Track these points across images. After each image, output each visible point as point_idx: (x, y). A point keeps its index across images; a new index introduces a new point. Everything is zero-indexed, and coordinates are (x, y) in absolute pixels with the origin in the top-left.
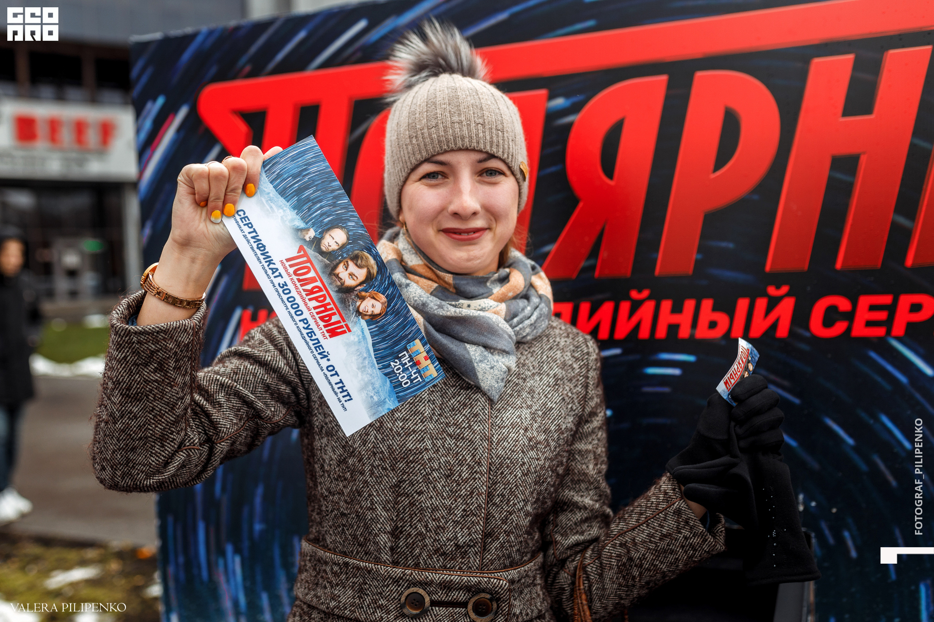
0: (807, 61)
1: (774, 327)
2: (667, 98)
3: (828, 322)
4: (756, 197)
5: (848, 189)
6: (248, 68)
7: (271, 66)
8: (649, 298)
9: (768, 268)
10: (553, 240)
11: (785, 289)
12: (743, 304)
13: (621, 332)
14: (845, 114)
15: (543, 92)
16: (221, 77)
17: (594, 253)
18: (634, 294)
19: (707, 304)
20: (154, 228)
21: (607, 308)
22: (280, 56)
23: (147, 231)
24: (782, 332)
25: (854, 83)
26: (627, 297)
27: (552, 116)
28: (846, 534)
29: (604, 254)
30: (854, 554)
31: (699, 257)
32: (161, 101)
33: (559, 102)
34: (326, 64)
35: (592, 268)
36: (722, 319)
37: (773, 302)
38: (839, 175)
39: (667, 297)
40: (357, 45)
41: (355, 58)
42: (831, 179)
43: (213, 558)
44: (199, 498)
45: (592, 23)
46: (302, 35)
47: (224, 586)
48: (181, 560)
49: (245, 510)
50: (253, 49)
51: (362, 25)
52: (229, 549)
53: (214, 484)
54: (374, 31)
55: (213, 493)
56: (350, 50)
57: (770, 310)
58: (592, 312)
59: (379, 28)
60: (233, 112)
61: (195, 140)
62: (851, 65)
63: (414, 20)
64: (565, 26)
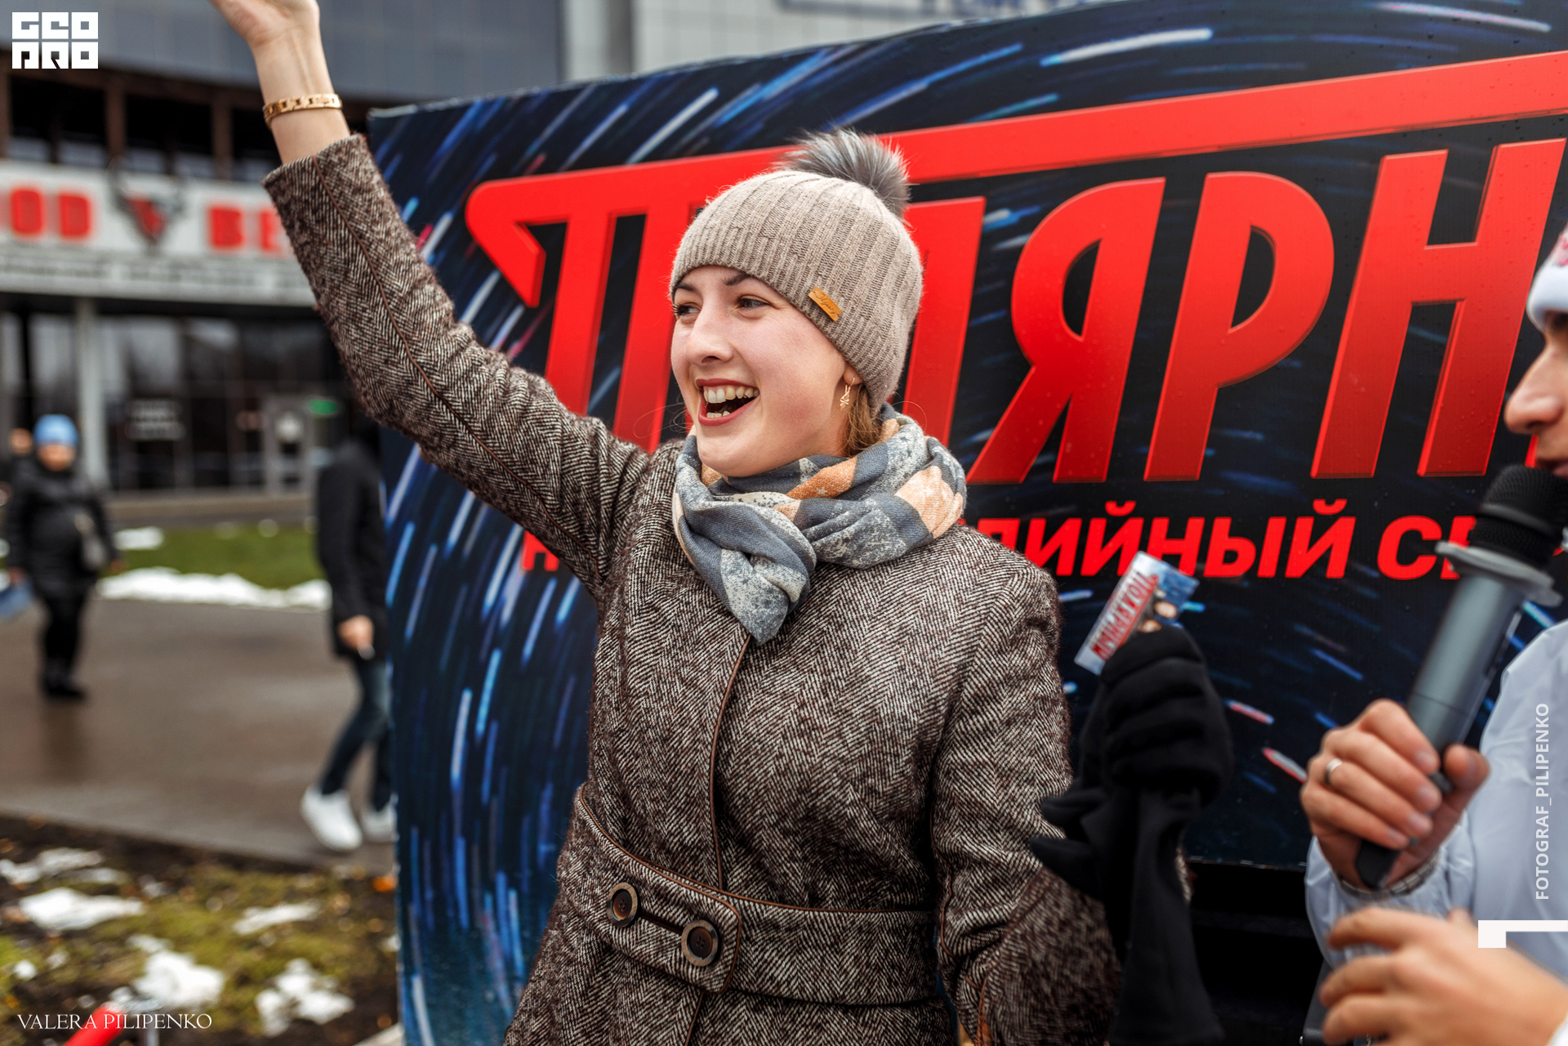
0: (1375, 159)
1: (1323, 561)
2: (1164, 211)
3: (1406, 555)
4: (1296, 364)
5: (1437, 354)
6: (541, 158)
7: (575, 156)
8: (1134, 514)
9: (1314, 472)
10: (992, 422)
11: (1340, 505)
12: (1276, 526)
14: (1433, 240)
15: (979, 200)
16: (502, 171)
17: (1052, 444)
18: (1111, 508)
19: (1222, 525)
21: (1071, 527)
22: (588, 142)
24: (1336, 569)
25: (1445, 191)
26: (1102, 513)
27: (990, 237)
29: (1067, 446)
31: (1210, 452)
32: (412, 205)
33: (1002, 216)
34: (655, 155)
35: (1050, 467)
36: (1245, 548)
37: (1322, 525)
38: (1423, 333)
39: (1161, 515)
40: (702, 126)
41: (697, 147)
42: (1410, 337)
43: (476, 893)
44: (457, 803)
45: (1050, 98)
46: (621, 110)
47: (492, 936)
48: (429, 895)
49: (526, 823)
50: (549, 131)
51: (710, 95)
52: (501, 880)
53: (479, 782)
54: (727, 107)
55: (478, 796)
56: (692, 134)
57: (1315, 536)
58: (1049, 534)
59: (734, 102)
60: (519, 224)
61: (461, 264)
62: (1441, 166)
63: (786, 91)
64: (1012, 102)
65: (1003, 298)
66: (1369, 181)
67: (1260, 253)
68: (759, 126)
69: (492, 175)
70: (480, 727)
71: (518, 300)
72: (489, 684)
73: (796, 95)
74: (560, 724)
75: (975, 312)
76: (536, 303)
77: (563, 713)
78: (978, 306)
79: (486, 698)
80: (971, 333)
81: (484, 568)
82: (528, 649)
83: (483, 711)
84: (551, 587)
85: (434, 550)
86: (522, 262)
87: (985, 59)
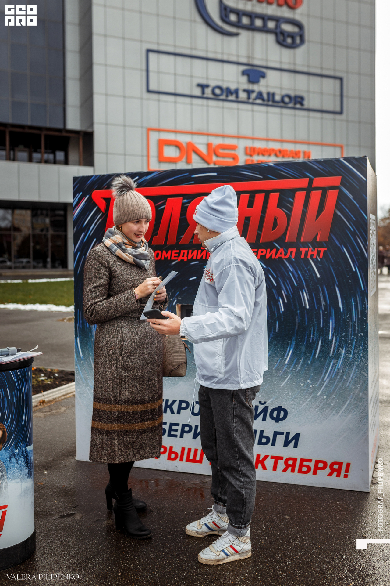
5: (248, 224)
6: (106, 186)
10: (183, 234)
13: (198, 258)
14: (248, 207)
15: (181, 198)
16: (99, 188)
20: (77, 228)
21: (196, 251)
23: (75, 229)
25: (249, 200)
26: (200, 249)
27: (183, 204)
32: (81, 193)
33: (185, 201)
35: (192, 241)
38: (246, 221)
45: (193, 182)
47: (94, 328)
48: (81, 322)
50: (108, 182)
51: (138, 177)
54: (140, 180)
58: (192, 252)
59: (142, 179)
60: (102, 198)
61: (90, 205)
62: (248, 197)
63: (150, 178)
64: (186, 182)
65: (185, 214)
68: (145, 183)
69: (96, 189)
71: (101, 212)
73: (152, 179)
75: (181, 216)
76: (105, 212)
78: (181, 215)
80: (180, 219)
85: (83, 257)
86: (102, 204)
87: (183, 175)
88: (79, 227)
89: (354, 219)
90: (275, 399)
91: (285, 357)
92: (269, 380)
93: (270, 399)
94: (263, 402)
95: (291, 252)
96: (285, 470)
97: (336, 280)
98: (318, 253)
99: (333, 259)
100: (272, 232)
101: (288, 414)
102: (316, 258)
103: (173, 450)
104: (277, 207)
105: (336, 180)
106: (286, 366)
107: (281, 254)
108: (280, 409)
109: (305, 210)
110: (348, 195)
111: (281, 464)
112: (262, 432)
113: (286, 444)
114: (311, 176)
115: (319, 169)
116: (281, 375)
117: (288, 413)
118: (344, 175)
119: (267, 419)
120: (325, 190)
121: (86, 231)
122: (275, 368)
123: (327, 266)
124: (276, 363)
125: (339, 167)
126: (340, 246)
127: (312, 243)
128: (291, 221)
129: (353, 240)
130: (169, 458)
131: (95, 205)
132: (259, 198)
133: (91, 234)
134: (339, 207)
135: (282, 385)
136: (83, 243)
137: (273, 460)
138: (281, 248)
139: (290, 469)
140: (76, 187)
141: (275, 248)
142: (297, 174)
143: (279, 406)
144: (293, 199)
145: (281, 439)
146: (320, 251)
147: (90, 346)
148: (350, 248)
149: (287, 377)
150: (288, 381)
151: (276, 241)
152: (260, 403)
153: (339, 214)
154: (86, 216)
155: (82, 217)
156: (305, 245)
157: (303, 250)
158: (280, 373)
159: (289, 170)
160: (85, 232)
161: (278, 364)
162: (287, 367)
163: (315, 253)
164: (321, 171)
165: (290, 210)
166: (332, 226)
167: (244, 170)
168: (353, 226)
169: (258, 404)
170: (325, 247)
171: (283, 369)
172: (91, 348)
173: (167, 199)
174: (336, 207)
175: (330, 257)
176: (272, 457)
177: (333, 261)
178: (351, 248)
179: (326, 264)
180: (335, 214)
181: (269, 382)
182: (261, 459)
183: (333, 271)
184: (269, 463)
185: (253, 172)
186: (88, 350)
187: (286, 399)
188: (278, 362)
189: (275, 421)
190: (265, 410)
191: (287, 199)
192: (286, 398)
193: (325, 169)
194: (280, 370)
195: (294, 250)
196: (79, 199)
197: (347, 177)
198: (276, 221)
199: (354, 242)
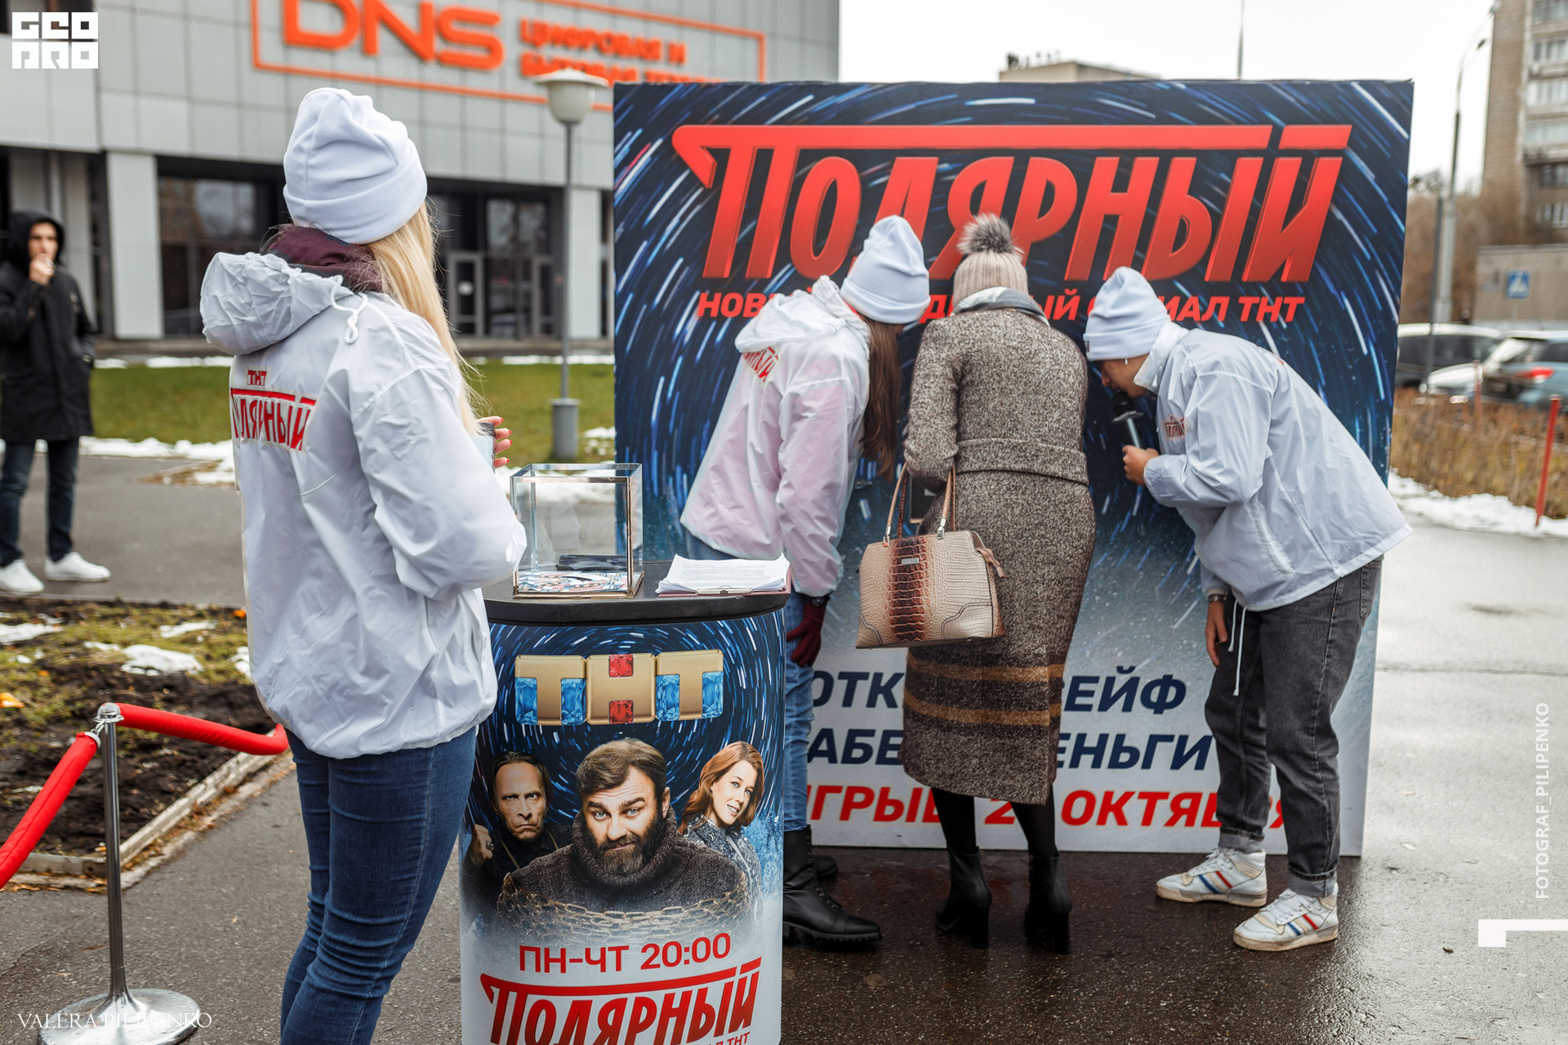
0: (1094, 158)
1: (1068, 313)
2: (1013, 171)
4: (1061, 235)
5: (1112, 234)
6: (717, 117)
7: (735, 118)
9: (1066, 279)
10: (936, 254)
11: (1075, 291)
12: (1051, 299)
14: (1114, 190)
15: (936, 159)
20: (626, 228)
22: (744, 112)
23: (620, 230)
24: (1072, 317)
25: (1119, 175)
27: (940, 175)
28: (1101, 436)
30: (1104, 447)
32: (639, 132)
33: (945, 166)
34: (781, 122)
37: (1068, 299)
38: (1108, 226)
40: (805, 112)
41: (803, 120)
42: (1103, 228)
43: (664, 478)
44: (654, 434)
45: (969, 119)
46: (763, 98)
49: (694, 440)
50: (722, 104)
51: (810, 98)
52: (678, 470)
53: (669, 421)
54: (819, 104)
55: (668, 429)
56: (800, 114)
57: (1065, 303)
59: (822, 102)
60: (702, 147)
61: (668, 164)
62: (1117, 163)
63: (848, 101)
64: (951, 118)
65: (945, 201)
66: (1091, 167)
67: (1050, 191)
68: (834, 115)
69: (689, 121)
70: (670, 395)
71: (701, 184)
72: (676, 373)
73: (853, 103)
74: (716, 392)
75: (930, 208)
76: (711, 187)
77: (717, 386)
78: (933, 204)
79: (673, 380)
80: (929, 214)
81: (675, 316)
82: (699, 355)
83: (672, 387)
84: (713, 325)
85: (645, 307)
86: (703, 166)
87: (941, 98)
88: (633, 226)
89: (1375, 230)
90: (1157, 660)
91: (1188, 560)
92: (1145, 615)
93: (1144, 659)
94: (1126, 667)
95: (1218, 307)
96: (1171, 822)
97: (1322, 375)
98: (1284, 310)
99: (1317, 324)
100: (1171, 255)
101: (1187, 693)
102: (1278, 322)
103: (891, 796)
104: (1189, 194)
105: (1336, 135)
106: (1188, 580)
107: (1191, 309)
108: (1167, 682)
109: (1257, 203)
110: (1365, 173)
111: (1163, 809)
112: (1120, 738)
113: (1178, 762)
114: (1277, 121)
115: (1298, 105)
116: (1176, 602)
117: (1187, 690)
118: (1357, 122)
119: (1133, 708)
120: (1309, 158)
121: (654, 236)
122: (1160, 585)
123: (1303, 341)
124: (1163, 574)
125: (1347, 103)
126: (1336, 293)
127: (1267, 286)
128: (1222, 227)
129: (1368, 280)
130: (880, 816)
131: (682, 166)
132: (1144, 169)
133: (669, 246)
134: (1340, 201)
135: (1175, 626)
136: (645, 269)
137: (1144, 802)
138: (1193, 294)
139: (1184, 818)
140: (625, 114)
141: (1177, 295)
142: (1244, 113)
143: (1165, 676)
144: (1230, 175)
145: (1165, 753)
146: (1288, 305)
147: (663, 544)
148: (1359, 300)
149: (1189, 607)
150: (1190, 615)
151: (1181, 278)
152: (1120, 670)
153: (1339, 216)
154: (654, 196)
155: (641, 197)
156: (1252, 289)
157: (1247, 302)
158: (1173, 597)
159: (1225, 102)
160: (652, 239)
161: (1168, 575)
162: (1190, 583)
163: (1275, 309)
164: (1302, 108)
165: (1221, 202)
166: (1319, 246)
167: (1108, 95)
168: (1370, 246)
169: (1114, 673)
170: (1301, 296)
171: (1180, 587)
172: (665, 549)
173: (893, 160)
174: (1334, 201)
175: (1312, 319)
176: (1142, 795)
177: (1317, 330)
178: (1362, 300)
179: (1301, 335)
180: (1330, 216)
181: (1144, 619)
182: (1114, 801)
183: (1315, 354)
184: (1134, 809)
185: (1131, 101)
186: (657, 556)
187: (1183, 659)
188: (1170, 571)
189: (1153, 711)
190: (1132, 684)
191: (1214, 174)
192: (1184, 656)
193: (1313, 105)
194: (1172, 591)
195: (1225, 301)
196: (632, 147)
197: (1364, 128)
198: (1183, 228)
199: (1370, 285)
